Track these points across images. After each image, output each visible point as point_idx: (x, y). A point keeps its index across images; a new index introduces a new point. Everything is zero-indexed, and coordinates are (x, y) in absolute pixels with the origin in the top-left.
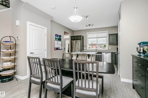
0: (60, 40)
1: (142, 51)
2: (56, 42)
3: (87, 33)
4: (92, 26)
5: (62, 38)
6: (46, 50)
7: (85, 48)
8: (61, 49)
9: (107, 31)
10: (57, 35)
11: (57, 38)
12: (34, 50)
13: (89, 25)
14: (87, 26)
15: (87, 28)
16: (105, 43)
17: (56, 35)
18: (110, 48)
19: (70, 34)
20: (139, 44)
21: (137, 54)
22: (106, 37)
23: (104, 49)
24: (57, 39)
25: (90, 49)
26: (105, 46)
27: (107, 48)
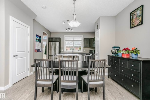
0: (40, 41)
1: (114, 53)
2: (37, 43)
3: (65, 36)
4: (72, 30)
5: (41, 39)
6: (29, 52)
7: (62, 50)
8: (41, 51)
9: (82, 36)
10: (38, 35)
11: (37, 38)
12: (17, 52)
13: (69, 29)
14: (67, 29)
15: (66, 31)
16: (80, 45)
17: (36, 35)
18: (84, 50)
19: (48, 35)
20: (113, 48)
21: (111, 54)
22: (81, 41)
23: (79, 51)
24: (37, 40)
25: (67, 51)
26: (80, 49)
27: (82, 50)
